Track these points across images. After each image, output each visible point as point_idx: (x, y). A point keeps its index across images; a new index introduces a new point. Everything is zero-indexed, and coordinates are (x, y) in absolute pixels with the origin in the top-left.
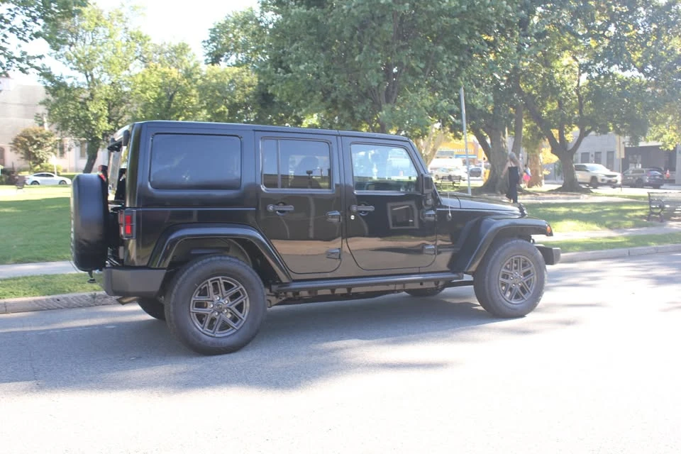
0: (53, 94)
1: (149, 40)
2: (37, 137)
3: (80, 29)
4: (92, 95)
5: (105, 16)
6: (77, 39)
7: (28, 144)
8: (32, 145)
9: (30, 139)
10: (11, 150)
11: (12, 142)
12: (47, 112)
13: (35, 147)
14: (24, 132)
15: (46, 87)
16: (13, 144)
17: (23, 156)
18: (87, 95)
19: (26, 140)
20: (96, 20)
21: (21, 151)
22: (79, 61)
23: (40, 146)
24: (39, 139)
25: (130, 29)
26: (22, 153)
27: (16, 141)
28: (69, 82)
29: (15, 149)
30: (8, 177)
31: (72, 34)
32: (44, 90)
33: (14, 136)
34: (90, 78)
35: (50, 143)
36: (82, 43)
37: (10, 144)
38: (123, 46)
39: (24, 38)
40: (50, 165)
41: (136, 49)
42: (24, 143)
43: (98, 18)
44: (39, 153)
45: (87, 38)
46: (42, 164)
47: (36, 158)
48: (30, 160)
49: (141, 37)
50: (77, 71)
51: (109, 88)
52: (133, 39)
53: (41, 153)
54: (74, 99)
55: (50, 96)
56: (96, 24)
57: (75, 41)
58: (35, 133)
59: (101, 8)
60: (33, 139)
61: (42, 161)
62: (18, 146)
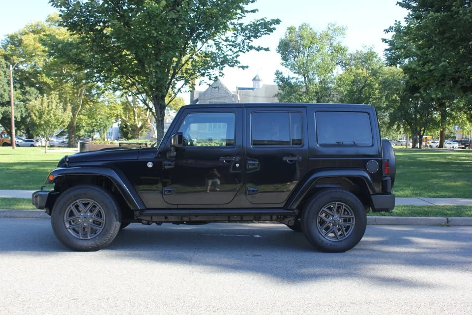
0: (283, 90)
1: (346, 51)
3: (301, 46)
4: (307, 90)
5: (318, 36)
6: (299, 53)
15: (279, 85)
18: (304, 90)
20: (311, 40)
22: (299, 67)
25: (334, 44)
28: (293, 81)
31: (296, 50)
32: (277, 88)
34: (307, 79)
36: (302, 55)
38: (329, 56)
39: (243, 50)
41: (338, 58)
43: (313, 38)
45: (306, 52)
49: (341, 49)
50: (298, 74)
51: (318, 85)
52: (335, 51)
54: (295, 92)
55: (281, 91)
56: (311, 42)
57: (297, 54)
59: (315, 31)
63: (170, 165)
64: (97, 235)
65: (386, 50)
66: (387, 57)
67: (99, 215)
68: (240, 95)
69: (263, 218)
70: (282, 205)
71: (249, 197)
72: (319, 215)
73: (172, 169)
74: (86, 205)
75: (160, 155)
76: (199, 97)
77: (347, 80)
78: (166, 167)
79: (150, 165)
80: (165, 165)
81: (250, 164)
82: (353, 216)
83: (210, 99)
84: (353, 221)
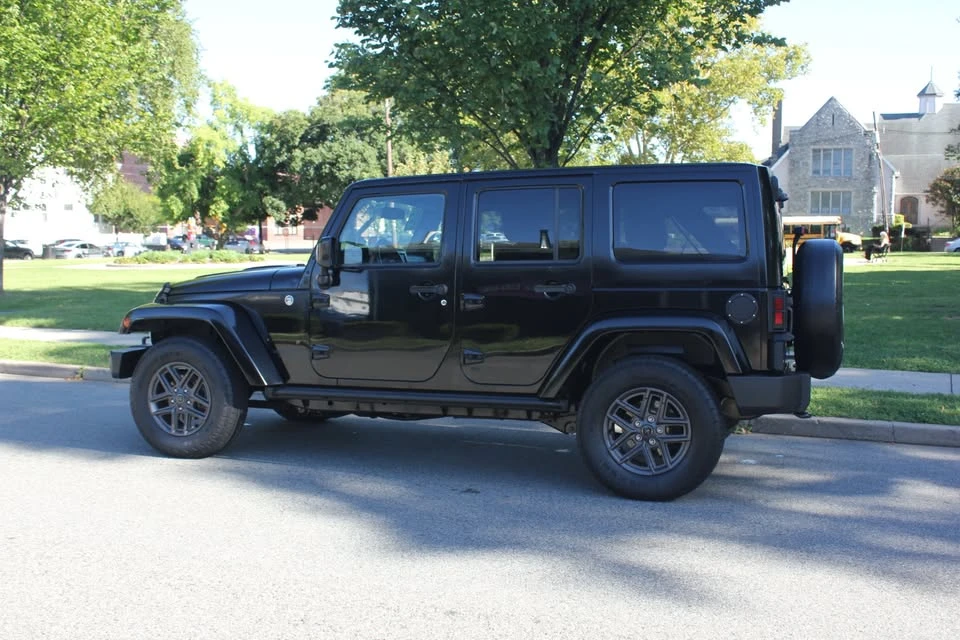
7: (951, 191)
8: (958, 193)
9: (955, 183)
10: (927, 201)
11: (929, 189)
14: (947, 173)
16: (930, 191)
17: (943, 209)
19: (949, 185)
21: (941, 202)
26: (942, 205)
27: (935, 187)
29: (933, 199)
30: (916, 239)
33: (931, 181)
37: (927, 192)
42: (946, 190)
48: (953, 215)
62: (937, 195)
64: (198, 429)
68: (881, 131)
69: (513, 413)
70: (535, 389)
71: (467, 370)
72: (608, 415)
76: (790, 140)
79: (289, 301)
81: (467, 301)
82: (688, 422)
83: (814, 143)
84: (687, 433)
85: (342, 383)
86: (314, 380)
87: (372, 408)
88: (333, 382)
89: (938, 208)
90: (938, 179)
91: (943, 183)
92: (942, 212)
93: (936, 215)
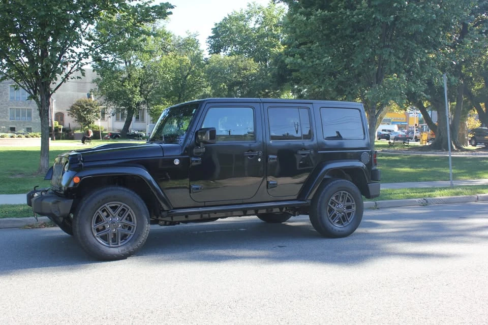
0: (102, 75)
2: (87, 105)
4: (129, 76)
7: (80, 110)
8: (83, 111)
9: (82, 107)
10: (68, 115)
11: (69, 109)
12: (97, 87)
13: (85, 112)
14: (78, 102)
15: (98, 70)
16: (70, 110)
17: (77, 119)
18: (125, 75)
19: (79, 107)
21: (75, 116)
23: (89, 112)
24: (88, 107)
26: (76, 117)
27: (72, 108)
29: (71, 114)
30: (67, 133)
33: (71, 105)
34: (128, 64)
35: (96, 110)
37: (68, 110)
40: (95, 126)
42: (78, 110)
44: (88, 117)
46: (90, 125)
47: (85, 120)
48: (81, 122)
49: (165, 34)
51: (141, 70)
53: (90, 117)
54: (117, 78)
55: (99, 77)
58: (86, 102)
60: (84, 107)
61: (90, 123)
62: (73, 112)
63: (197, 161)
64: (128, 240)
65: (210, 37)
66: (210, 45)
67: (129, 218)
71: (270, 190)
72: (329, 204)
73: (199, 165)
74: (114, 208)
75: (186, 152)
77: (173, 66)
78: (194, 164)
79: (177, 162)
80: (193, 161)
81: (270, 158)
85: (207, 204)
86: (192, 204)
87: (209, 216)
88: (203, 204)
89: (74, 118)
90: (73, 105)
91: (77, 107)
92: (76, 120)
93: (73, 122)
